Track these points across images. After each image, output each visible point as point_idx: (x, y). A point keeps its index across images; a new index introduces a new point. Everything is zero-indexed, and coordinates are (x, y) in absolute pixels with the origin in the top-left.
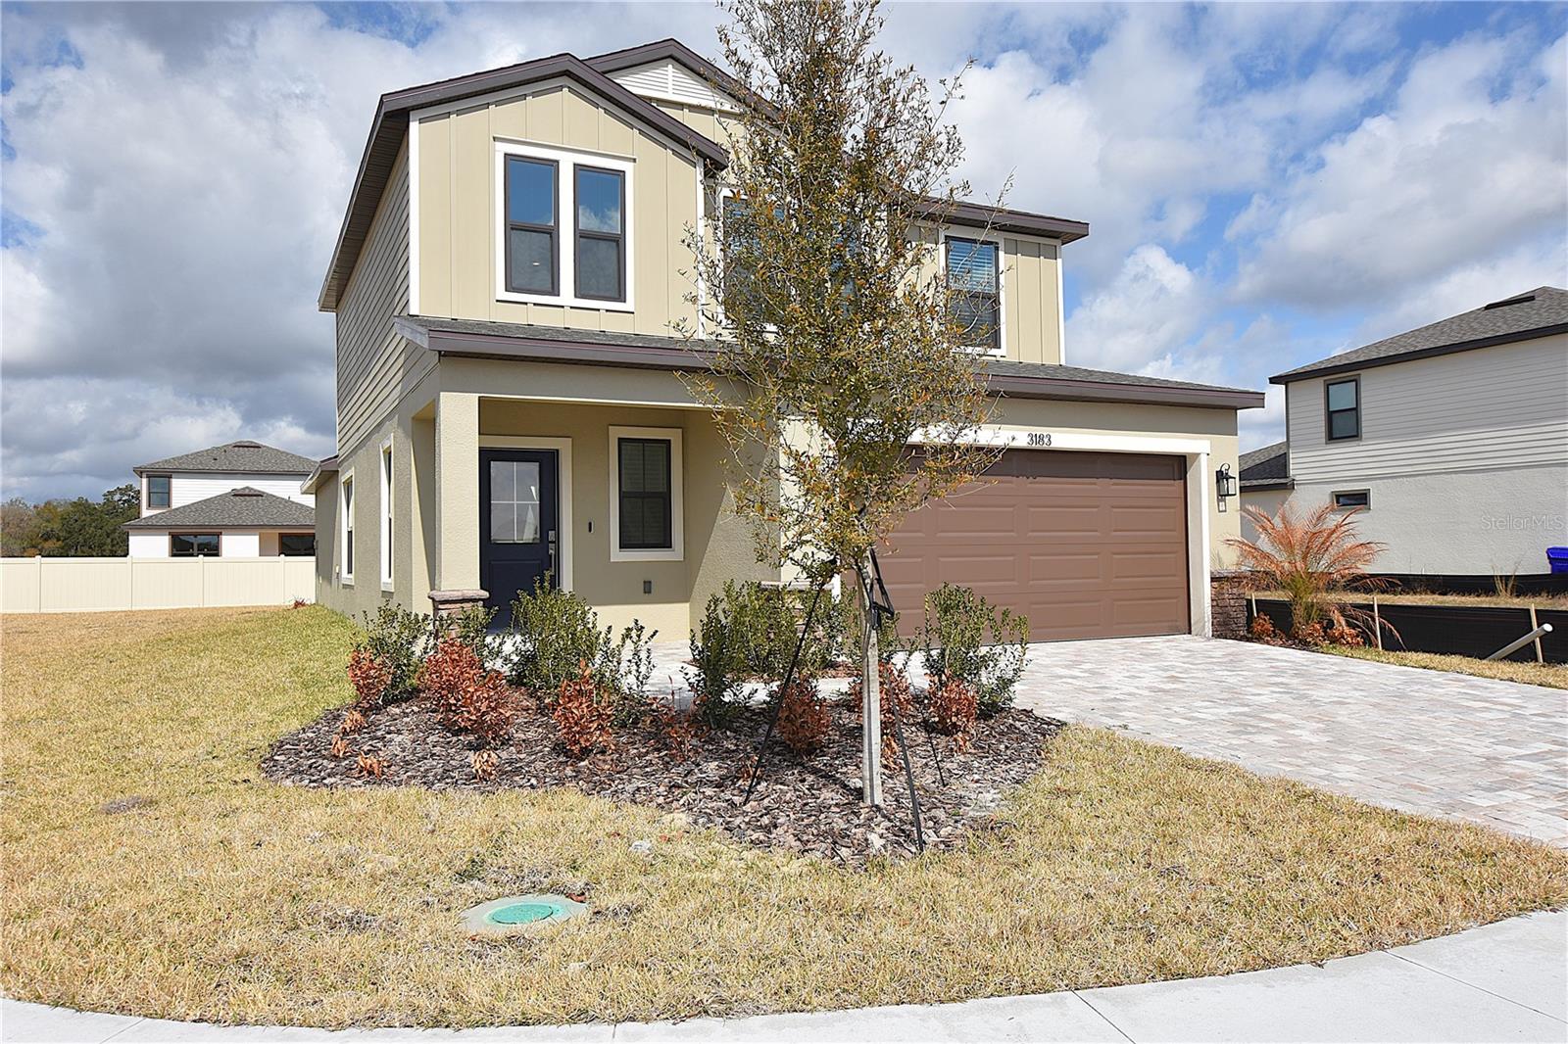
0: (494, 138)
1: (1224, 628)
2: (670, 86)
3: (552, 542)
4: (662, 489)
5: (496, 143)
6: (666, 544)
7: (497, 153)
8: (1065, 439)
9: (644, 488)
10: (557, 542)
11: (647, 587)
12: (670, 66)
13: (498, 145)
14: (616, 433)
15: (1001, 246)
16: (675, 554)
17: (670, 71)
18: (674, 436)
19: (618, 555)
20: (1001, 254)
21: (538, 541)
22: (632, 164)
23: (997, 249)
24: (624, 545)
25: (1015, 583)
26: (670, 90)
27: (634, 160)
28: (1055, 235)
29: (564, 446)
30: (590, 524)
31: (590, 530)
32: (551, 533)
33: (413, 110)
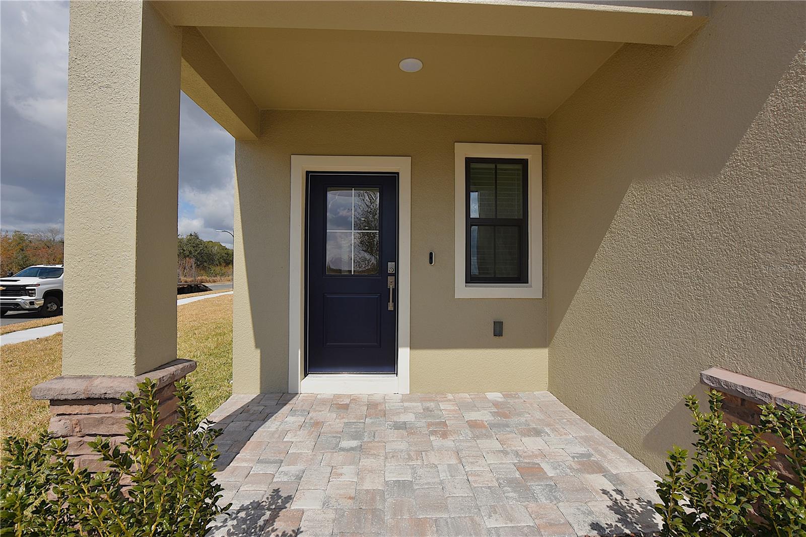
3: (391, 275)
4: (517, 215)
6: (520, 277)
9: (496, 216)
10: (396, 275)
11: (498, 329)
14: (464, 151)
16: (532, 290)
18: (531, 154)
19: (464, 291)
21: (376, 273)
24: (471, 279)
29: (404, 168)
30: (431, 254)
31: (431, 263)
32: (391, 265)
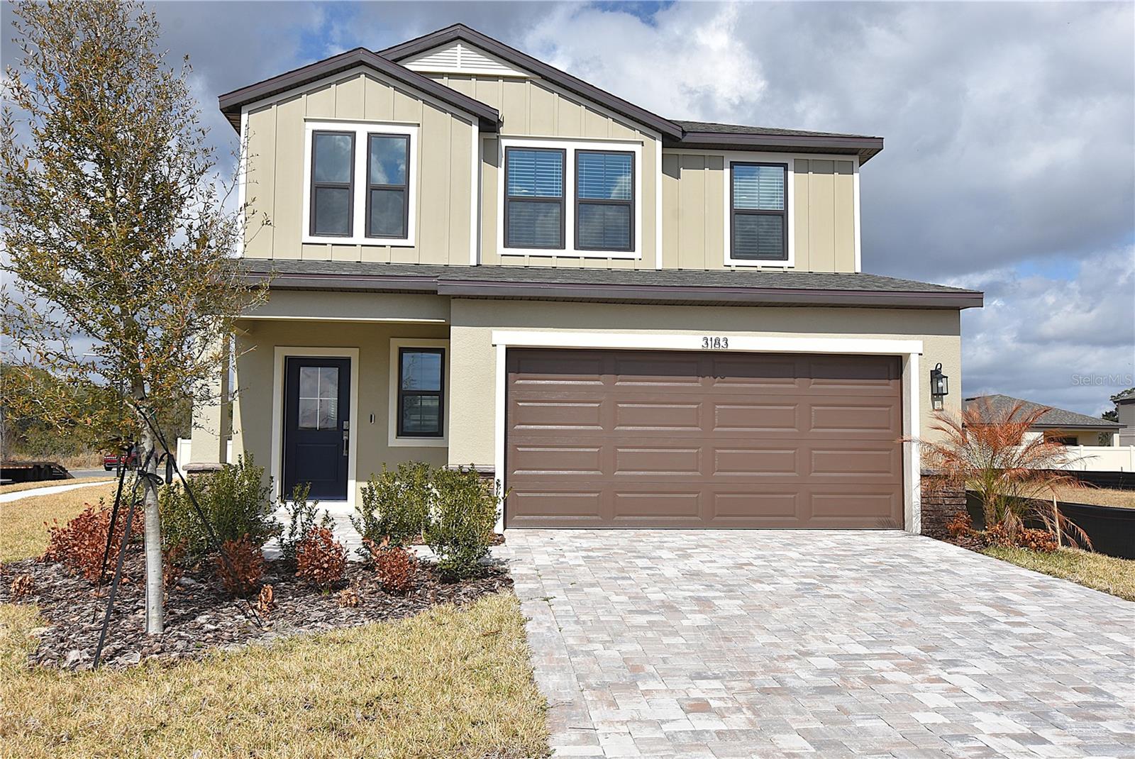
0: (305, 120)
1: (937, 527)
2: (459, 62)
3: (345, 430)
4: (437, 388)
5: (307, 123)
6: (439, 434)
7: (306, 131)
8: (742, 341)
10: (349, 430)
12: (459, 46)
13: (308, 124)
14: (397, 344)
15: (791, 166)
16: (443, 442)
17: (459, 49)
18: (447, 345)
19: (394, 441)
20: (791, 174)
21: (336, 429)
22: (417, 128)
23: (786, 170)
24: (400, 434)
25: (698, 473)
26: (459, 65)
27: (419, 125)
28: (854, 151)
29: (353, 354)
30: (371, 416)
31: (371, 421)
32: (344, 423)
33: (244, 105)
